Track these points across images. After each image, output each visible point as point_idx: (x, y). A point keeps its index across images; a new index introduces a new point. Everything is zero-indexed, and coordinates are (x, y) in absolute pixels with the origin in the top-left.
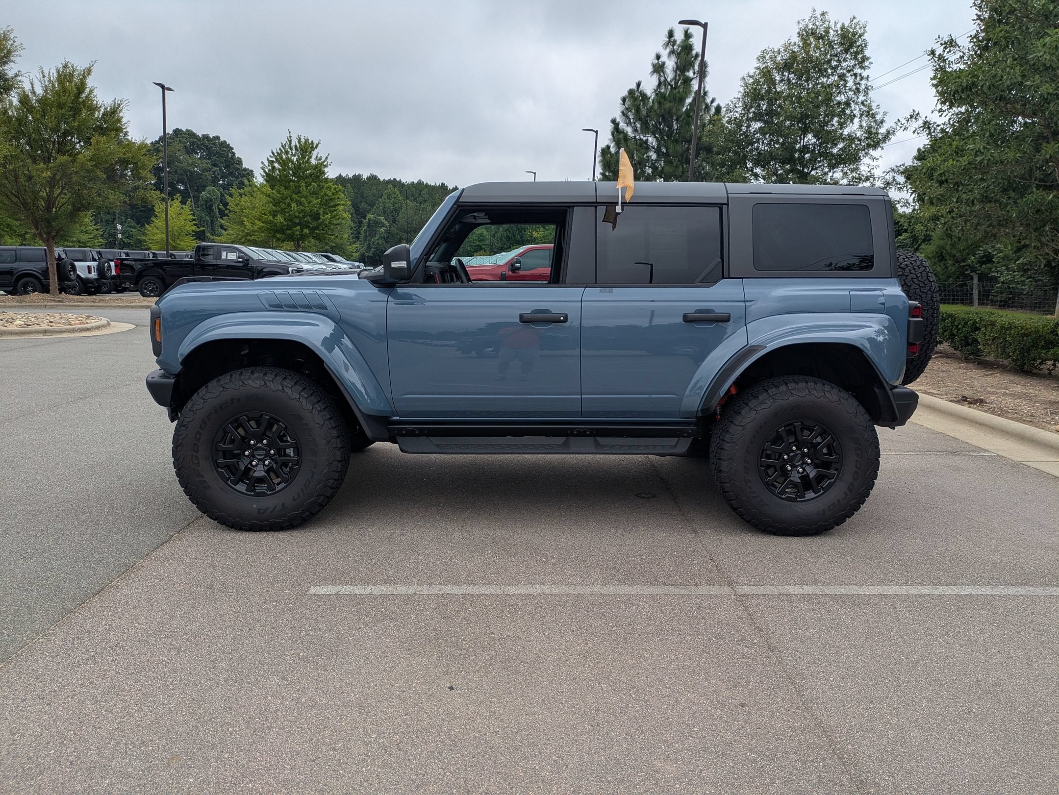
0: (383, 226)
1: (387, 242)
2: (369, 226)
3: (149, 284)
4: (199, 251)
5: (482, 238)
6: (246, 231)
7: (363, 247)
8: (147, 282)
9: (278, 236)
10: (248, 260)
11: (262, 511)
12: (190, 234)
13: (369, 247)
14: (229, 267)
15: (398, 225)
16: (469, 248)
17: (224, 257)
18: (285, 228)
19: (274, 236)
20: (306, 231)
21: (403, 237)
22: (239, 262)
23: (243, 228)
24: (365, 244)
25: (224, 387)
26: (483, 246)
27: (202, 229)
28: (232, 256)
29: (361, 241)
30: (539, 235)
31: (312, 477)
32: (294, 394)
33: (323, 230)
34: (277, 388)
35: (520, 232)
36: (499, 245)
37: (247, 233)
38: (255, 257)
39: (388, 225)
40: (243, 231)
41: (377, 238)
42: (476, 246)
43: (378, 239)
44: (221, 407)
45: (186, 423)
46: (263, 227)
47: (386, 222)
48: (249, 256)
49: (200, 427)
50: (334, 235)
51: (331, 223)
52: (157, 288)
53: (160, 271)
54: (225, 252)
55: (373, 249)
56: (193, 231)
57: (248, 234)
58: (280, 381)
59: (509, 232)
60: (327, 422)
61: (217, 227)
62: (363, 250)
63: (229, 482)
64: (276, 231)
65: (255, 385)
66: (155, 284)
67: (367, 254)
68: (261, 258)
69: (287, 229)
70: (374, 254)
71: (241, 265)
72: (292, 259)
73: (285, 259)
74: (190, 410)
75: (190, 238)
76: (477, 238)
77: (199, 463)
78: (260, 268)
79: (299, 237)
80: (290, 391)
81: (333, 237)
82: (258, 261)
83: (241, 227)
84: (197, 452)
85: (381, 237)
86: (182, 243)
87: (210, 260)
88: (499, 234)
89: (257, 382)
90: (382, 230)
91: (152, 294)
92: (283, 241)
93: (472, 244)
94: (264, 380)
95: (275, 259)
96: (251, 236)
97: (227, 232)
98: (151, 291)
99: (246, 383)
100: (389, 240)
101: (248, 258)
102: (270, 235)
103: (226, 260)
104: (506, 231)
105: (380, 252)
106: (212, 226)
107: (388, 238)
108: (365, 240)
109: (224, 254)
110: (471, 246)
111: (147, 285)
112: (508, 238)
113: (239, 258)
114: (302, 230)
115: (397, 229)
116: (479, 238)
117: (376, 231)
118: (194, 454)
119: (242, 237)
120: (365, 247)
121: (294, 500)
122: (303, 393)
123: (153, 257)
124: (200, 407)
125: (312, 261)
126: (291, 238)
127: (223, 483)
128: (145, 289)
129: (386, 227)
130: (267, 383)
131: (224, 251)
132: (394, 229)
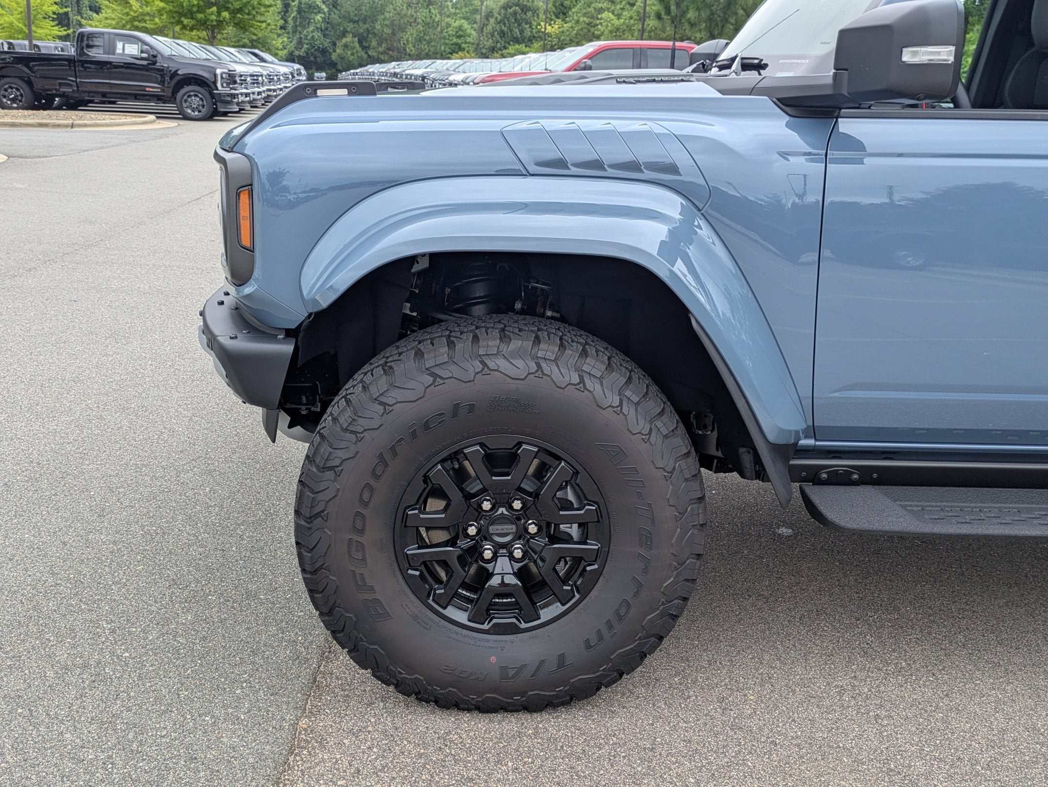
0: (319, 12)
1: (324, 36)
2: (300, 11)
3: (10, 90)
4: (82, 41)
5: (461, 33)
6: (132, 13)
7: (291, 42)
8: (6, 86)
9: (186, 21)
10: (155, 56)
11: (511, 673)
12: (49, 17)
13: (300, 43)
14: (128, 66)
15: (340, 11)
16: (443, 48)
17: (119, 50)
18: (195, 9)
19: (179, 22)
20: (226, 14)
21: (348, 29)
22: (142, 59)
23: (128, 10)
24: (295, 38)
25: (435, 376)
26: (463, 45)
27: (65, 10)
28: (132, 50)
29: (288, 33)
30: (553, 30)
31: (637, 594)
32: (608, 393)
33: (248, 14)
34: (567, 378)
35: (519, 25)
36: (489, 43)
37: (134, 17)
38: (167, 52)
39: (326, 10)
40: (127, 14)
41: (311, 28)
42: (453, 44)
43: (313, 32)
44: (426, 426)
45: (337, 462)
46: (164, 8)
47: (323, 7)
48: (156, 50)
49: (373, 472)
50: (265, 21)
51: (260, 4)
52: (21, 95)
53: (25, 69)
54: (121, 43)
55: (305, 46)
56: (54, 13)
57: (134, 19)
58: (572, 361)
59: (504, 24)
60: (681, 463)
61: (84, 9)
62: (291, 46)
63: (430, 601)
64: (181, 15)
65: (513, 372)
66: (18, 90)
67: (297, 53)
68: (174, 53)
69: (198, 12)
70: (307, 54)
71: (145, 63)
72: (213, 56)
73: (205, 56)
74: (346, 430)
75: (48, 23)
76: (454, 33)
77: (364, 559)
78: (174, 70)
79: (215, 23)
80: (598, 387)
81: (264, 25)
82: (170, 58)
83: (126, 8)
84: (362, 532)
85: (317, 28)
86: (40, 31)
87: (95, 54)
88: (489, 28)
89: (519, 363)
90: (319, 17)
91: (15, 105)
92: (191, 29)
93: (447, 41)
94: (535, 358)
95: (192, 56)
96: (139, 21)
97: (103, 15)
98: (13, 100)
99: (491, 364)
100: (327, 32)
101: (155, 53)
102: (173, 21)
103: (123, 54)
104: (499, 23)
105: (316, 50)
106: (78, 6)
107: (326, 29)
108: (295, 32)
109: (119, 45)
110: (446, 44)
111: (6, 90)
112: (502, 34)
113: (142, 52)
114: (219, 13)
115: (340, 17)
116: (457, 32)
117: (310, 19)
118: (356, 538)
119: (127, 22)
120: (294, 42)
121: (588, 646)
122: (628, 393)
123: (9, 48)
124: (375, 424)
125: (238, 60)
126: (203, 24)
127: (417, 602)
128: (5, 97)
129: (324, 13)
130: (544, 365)
131: (120, 41)
132: (335, 17)
